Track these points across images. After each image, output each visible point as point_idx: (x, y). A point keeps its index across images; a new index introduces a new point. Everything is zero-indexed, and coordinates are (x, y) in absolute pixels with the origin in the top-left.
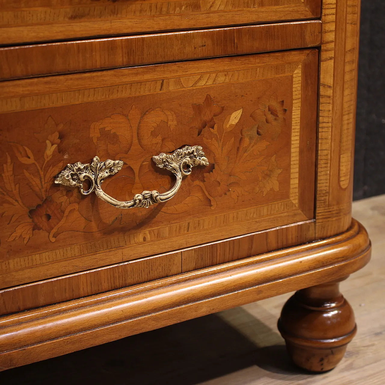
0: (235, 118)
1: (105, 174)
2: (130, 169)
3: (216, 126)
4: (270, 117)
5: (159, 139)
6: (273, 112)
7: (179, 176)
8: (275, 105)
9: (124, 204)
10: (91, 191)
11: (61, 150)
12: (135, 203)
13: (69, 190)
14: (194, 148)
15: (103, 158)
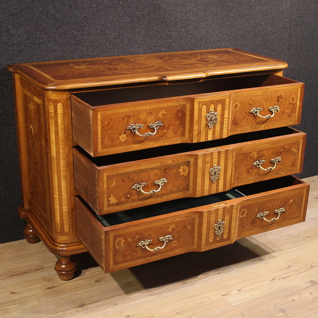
0: (291, 201)
1: (266, 214)
2: (270, 213)
3: (287, 203)
4: (298, 200)
5: (276, 207)
6: (299, 199)
7: (279, 214)
8: (300, 198)
9: (269, 221)
10: (263, 218)
11: (258, 210)
12: (271, 221)
13: (258, 218)
14: (282, 208)
15: (266, 212)
